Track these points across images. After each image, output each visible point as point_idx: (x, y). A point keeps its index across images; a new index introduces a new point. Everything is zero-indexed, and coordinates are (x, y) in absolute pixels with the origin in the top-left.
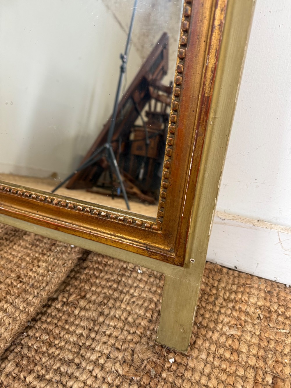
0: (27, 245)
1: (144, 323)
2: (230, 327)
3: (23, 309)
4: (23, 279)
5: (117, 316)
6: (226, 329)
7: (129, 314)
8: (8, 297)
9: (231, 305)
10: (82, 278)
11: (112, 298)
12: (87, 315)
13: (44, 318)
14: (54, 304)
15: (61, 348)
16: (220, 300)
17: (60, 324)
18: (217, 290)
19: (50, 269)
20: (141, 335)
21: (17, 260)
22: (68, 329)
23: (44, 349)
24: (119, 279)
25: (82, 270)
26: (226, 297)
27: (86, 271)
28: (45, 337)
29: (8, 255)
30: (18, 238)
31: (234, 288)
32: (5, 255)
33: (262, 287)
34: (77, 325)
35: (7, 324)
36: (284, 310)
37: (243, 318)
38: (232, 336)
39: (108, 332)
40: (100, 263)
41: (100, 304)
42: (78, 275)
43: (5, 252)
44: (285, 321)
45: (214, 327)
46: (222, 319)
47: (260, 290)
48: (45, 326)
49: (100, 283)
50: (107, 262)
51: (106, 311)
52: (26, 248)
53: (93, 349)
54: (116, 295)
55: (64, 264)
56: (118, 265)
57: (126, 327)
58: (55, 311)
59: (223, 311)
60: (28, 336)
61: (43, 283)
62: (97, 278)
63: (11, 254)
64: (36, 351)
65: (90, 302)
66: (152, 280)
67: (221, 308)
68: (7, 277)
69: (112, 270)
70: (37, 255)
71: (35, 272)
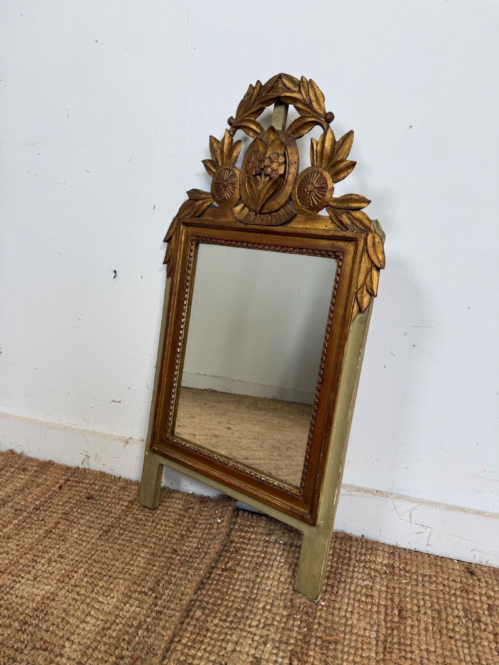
0: (171, 525)
2: (363, 580)
3: (193, 573)
4: (179, 552)
5: (271, 577)
6: (360, 582)
7: (280, 575)
8: (173, 567)
9: (362, 565)
10: (231, 550)
11: (262, 564)
12: (245, 578)
13: (210, 582)
14: (214, 571)
16: (353, 562)
17: (224, 585)
18: (350, 553)
19: (202, 542)
21: (166, 538)
22: (233, 588)
24: (265, 549)
25: (229, 544)
26: (357, 559)
27: (234, 544)
31: (364, 551)
32: (153, 534)
33: (386, 550)
34: (240, 585)
35: (184, 584)
36: (404, 566)
37: (373, 574)
38: (366, 587)
39: (267, 589)
40: (244, 538)
41: (254, 569)
42: (227, 548)
43: (152, 531)
44: (406, 574)
45: (350, 582)
46: (356, 576)
47: (385, 552)
48: (213, 587)
49: (248, 553)
50: (250, 537)
51: (261, 574)
52: (170, 527)
53: (258, 600)
54: (266, 562)
55: (216, 537)
56: (260, 539)
57: (280, 585)
58: (217, 576)
59: (356, 569)
60: (202, 594)
61: (201, 554)
62: (245, 549)
63: (157, 533)
65: (244, 568)
66: (293, 549)
67: (354, 567)
68: (163, 552)
69: (256, 543)
70: (184, 533)
71: (188, 546)
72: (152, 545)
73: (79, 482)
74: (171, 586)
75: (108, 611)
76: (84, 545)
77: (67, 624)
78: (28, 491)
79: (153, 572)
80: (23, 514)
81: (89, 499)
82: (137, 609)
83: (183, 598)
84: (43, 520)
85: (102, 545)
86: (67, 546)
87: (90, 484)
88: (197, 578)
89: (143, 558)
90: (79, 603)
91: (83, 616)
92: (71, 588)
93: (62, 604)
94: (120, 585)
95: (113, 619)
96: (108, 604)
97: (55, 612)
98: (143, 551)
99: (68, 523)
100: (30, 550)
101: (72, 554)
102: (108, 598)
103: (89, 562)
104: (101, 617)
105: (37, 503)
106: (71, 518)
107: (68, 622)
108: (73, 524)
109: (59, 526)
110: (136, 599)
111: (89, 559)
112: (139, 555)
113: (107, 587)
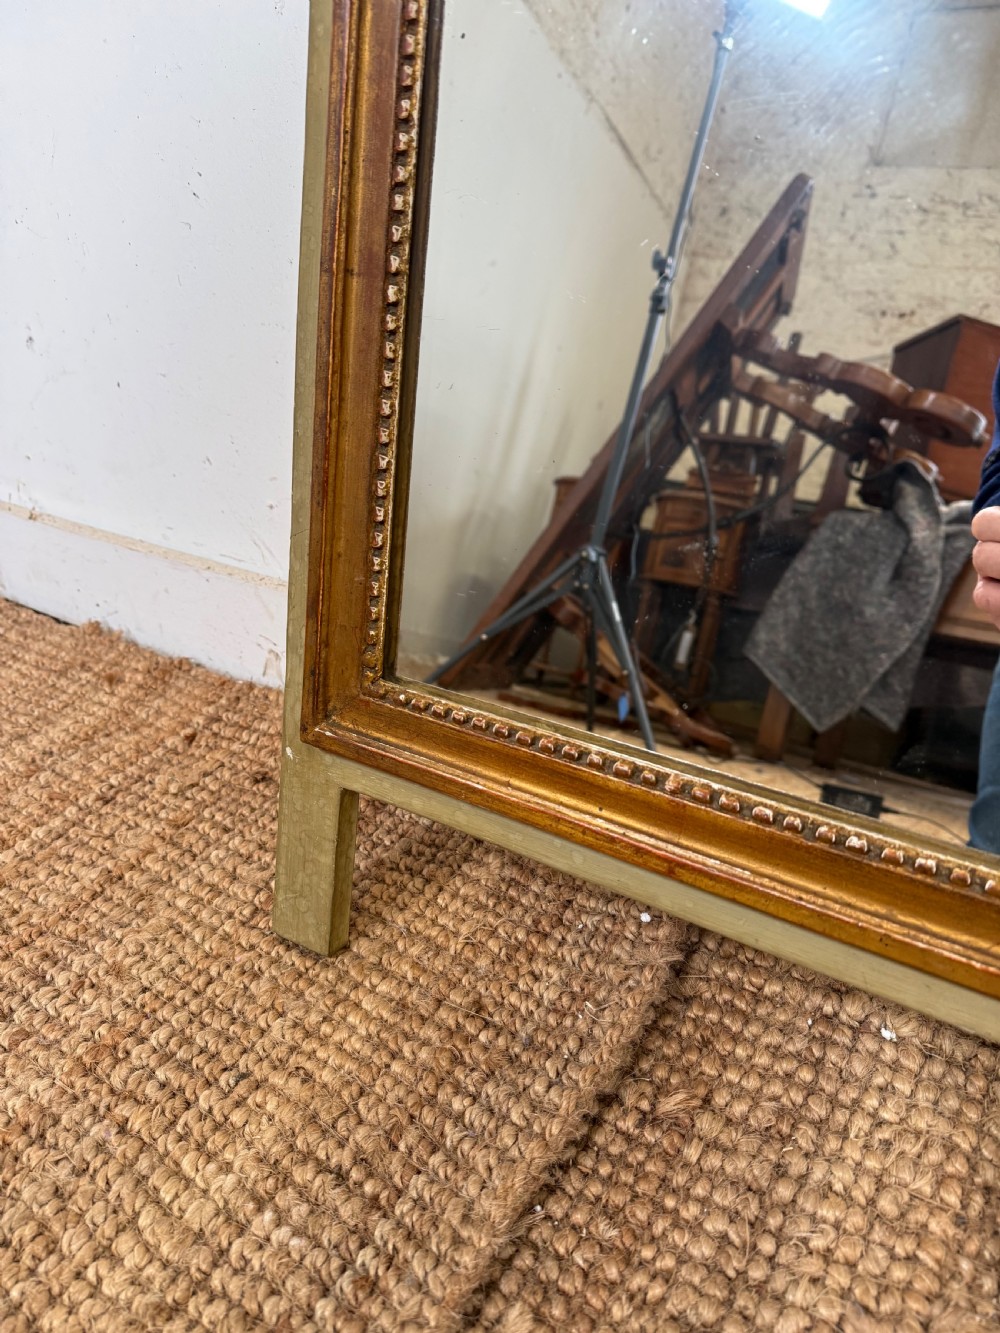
0: (483, 898)
1: (939, 1225)
3: (523, 1123)
4: (491, 1015)
5: (838, 1187)
7: (880, 1186)
8: (459, 1073)
10: (684, 1033)
11: (802, 1119)
12: (729, 1169)
13: (587, 1162)
14: (610, 1117)
15: (667, 1277)
17: (641, 1188)
19: (577, 989)
20: (936, 1268)
21: (459, 947)
22: (676, 1211)
23: (613, 1272)
24: (817, 1053)
25: (678, 1007)
27: (695, 1011)
28: (605, 1230)
29: (427, 927)
30: (446, 870)
32: (420, 926)
34: (704, 1202)
35: (481, 1168)
39: (819, 1243)
40: (736, 988)
41: (767, 1135)
42: (669, 1021)
43: (417, 916)
48: (595, 1189)
49: (750, 1058)
50: (760, 989)
51: (797, 1165)
52: (480, 907)
53: (779, 1298)
54: (818, 1110)
55: (627, 979)
56: (801, 1004)
57: (878, 1234)
58: (619, 1140)
60: (548, 1218)
61: (565, 1039)
62: (735, 1038)
63: (434, 922)
64: (586, 1275)
65: (729, 1122)
66: (937, 1069)
68: (439, 1003)
69: (783, 1018)
70: (521, 935)
71: (528, 994)
72: (406, 968)
73: (243, 728)
74: (435, 1160)
75: (196, 1227)
76: (198, 938)
77: (50, 1253)
78: (104, 741)
79: (389, 1083)
80: (67, 813)
81: (257, 781)
82: (295, 1242)
83: (465, 1234)
84: (111, 836)
85: (252, 947)
86: (144, 937)
87: (272, 736)
88: (533, 1151)
89: (367, 1015)
90: (112, 1169)
91: (108, 1230)
92: (107, 1100)
93: (57, 1163)
94: (264, 1120)
95: (204, 1267)
96: (205, 1192)
97: (26, 1195)
98: (374, 987)
99: (174, 854)
100: (41, 934)
101: (149, 968)
102: (212, 1167)
103: (193, 1007)
104: (165, 1249)
105: (113, 781)
106: (190, 838)
107: (52, 1248)
108: (187, 859)
109: (148, 862)
110: (302, 1193)
111: (197, 994)
112: (357, 1005)
113: (219, 1118)
